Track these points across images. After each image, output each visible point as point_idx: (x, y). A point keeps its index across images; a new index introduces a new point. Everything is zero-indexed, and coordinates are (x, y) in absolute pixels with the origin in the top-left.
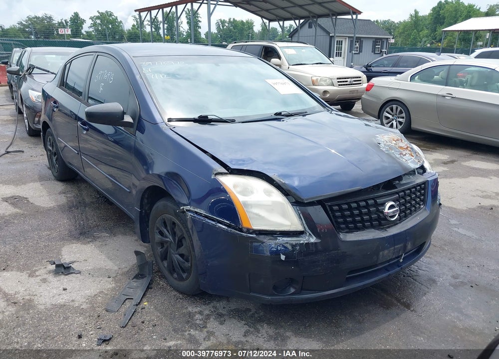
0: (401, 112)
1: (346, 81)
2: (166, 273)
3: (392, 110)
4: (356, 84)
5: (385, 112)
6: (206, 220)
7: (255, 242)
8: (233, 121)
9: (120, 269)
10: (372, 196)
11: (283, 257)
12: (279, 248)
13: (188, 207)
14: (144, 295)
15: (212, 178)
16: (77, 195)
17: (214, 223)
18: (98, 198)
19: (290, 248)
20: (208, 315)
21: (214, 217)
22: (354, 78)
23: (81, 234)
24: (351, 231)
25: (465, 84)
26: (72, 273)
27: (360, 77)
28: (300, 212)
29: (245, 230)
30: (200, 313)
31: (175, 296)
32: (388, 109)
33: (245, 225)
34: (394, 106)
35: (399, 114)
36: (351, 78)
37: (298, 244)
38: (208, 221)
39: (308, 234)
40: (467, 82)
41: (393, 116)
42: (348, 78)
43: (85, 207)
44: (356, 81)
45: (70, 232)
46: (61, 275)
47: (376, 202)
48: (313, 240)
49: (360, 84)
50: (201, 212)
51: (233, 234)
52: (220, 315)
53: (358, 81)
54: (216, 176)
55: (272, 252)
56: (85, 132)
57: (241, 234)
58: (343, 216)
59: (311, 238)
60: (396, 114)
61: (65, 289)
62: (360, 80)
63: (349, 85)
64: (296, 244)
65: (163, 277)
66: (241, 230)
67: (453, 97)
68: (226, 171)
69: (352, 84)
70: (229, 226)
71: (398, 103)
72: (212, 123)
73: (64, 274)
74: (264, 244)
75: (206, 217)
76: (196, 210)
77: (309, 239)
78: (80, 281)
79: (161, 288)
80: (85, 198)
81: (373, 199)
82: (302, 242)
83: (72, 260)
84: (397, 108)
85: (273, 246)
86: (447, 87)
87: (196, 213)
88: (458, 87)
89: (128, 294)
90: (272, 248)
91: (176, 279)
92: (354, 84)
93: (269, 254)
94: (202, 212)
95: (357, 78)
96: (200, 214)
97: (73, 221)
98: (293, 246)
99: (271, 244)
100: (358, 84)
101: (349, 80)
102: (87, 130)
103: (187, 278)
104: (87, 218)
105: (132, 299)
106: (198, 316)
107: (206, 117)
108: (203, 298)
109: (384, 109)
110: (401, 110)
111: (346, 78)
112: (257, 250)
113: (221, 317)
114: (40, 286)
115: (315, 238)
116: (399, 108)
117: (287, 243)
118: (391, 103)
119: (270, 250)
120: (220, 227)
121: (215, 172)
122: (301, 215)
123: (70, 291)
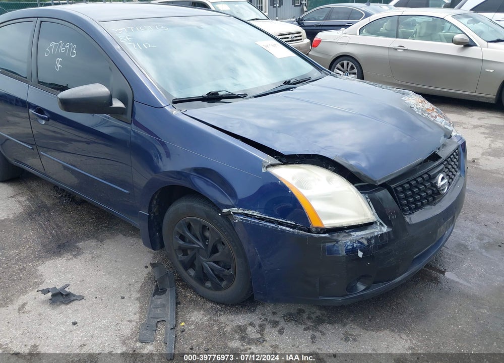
0: (352, 68)
1: (288, 38)
2: (194, 283)
3: (342, 65)
4: (297, 40)
5: (335, 69)
6: (263, 222)
7: (327, 242)
8: (244, 96)
9: (130, 285)
10: (426, 170)
11: (360, 254)
12: (355, 245)
13: (235, 210)
14: (177, 313)
15: (263, 171)
16: (31, 197)
17: (274, 225)
18: (60, 198)
19: (365, 243)
20: (261, 326)
21: (273, 218)
22: (294, 34)
23: (59, 246)
24: (412, 211)
25: (414, 36)
26: (74, 300)
27: (300, 33)
28: (369, 200)
29: (314, 230)
30: (251, 324)
31: (212, 308)
32: (338, 65)
33: (314, 224)
34: (345, 62)
35: (350, 70)
36: (292, 34)
37: (373, 237)
38: (266, 223)
39: (378, 223)
40: (415, 33)
41: (344, 72)
42: (289, 34)
43: (48, 211)
44: (296, 37)
45: (44, 246)
46: (60, 305)
47: (429, 175)
48: (385, 229)
49: (301, 39)
50: (253, 214)
51: (302, 235)
52: (275, 324)
53: (298, 36)
54: (268, 169)
55: (348, 251)
56: (44, 122)
57: (312, 236)
58: (406, 197)
59: (382, 228)
60: (347, 71)
61: (75, 323)
62: (301, 36)
63: (291, 41)
64: (371, 238)
65: (187, 286)
66: (309, 231)
67: (405, 50)
68: (277, 162)
69: (293, 41)
70: (293, 227)
71: (348, 58)
72: (222, 100)
73: (64, 303)
74: (339, 243)
75: (261, 219)
76: (246, 212)
77: (381, 229)
78: (89, 310)
79: (190, 301)
80: (44, 200)
81: (426, 173)
82: (376, 234)
83: (65, 283)
84: (348, 64)
85: (349, 244)
86: (398, 39)
87: (247, 215)
88: (408, 39)
89: (157, 316)
90: (348, 246)
91: (209, 288)
92: (295, 40)
93: (345, 254)
94: (256, 213)
95: (298, 33)
96: (252, 216)
97: (41, 231)
98: (369, 240)
99: (347, 241)
100: (299, 40)
101: (290, 36)
102: (47, 120)
103: (227, 287)
104: (57, 226)
105: (165, 321)
106: (249, 329)
107: (216, 93)
108: (246, 306)
109: (334, 65)
110: (352, 66)
111: (286, 35)
112: (330, 251)
113: (277, 325)
114: (40, 325)
115: (386, 227)
116: (350, 64)
117: (362, 238)
118: (341, 59)
119: (346, 249)
120: (284, 230)
121: (266, 165)
122: (370, 203)
123: (83, 324)
